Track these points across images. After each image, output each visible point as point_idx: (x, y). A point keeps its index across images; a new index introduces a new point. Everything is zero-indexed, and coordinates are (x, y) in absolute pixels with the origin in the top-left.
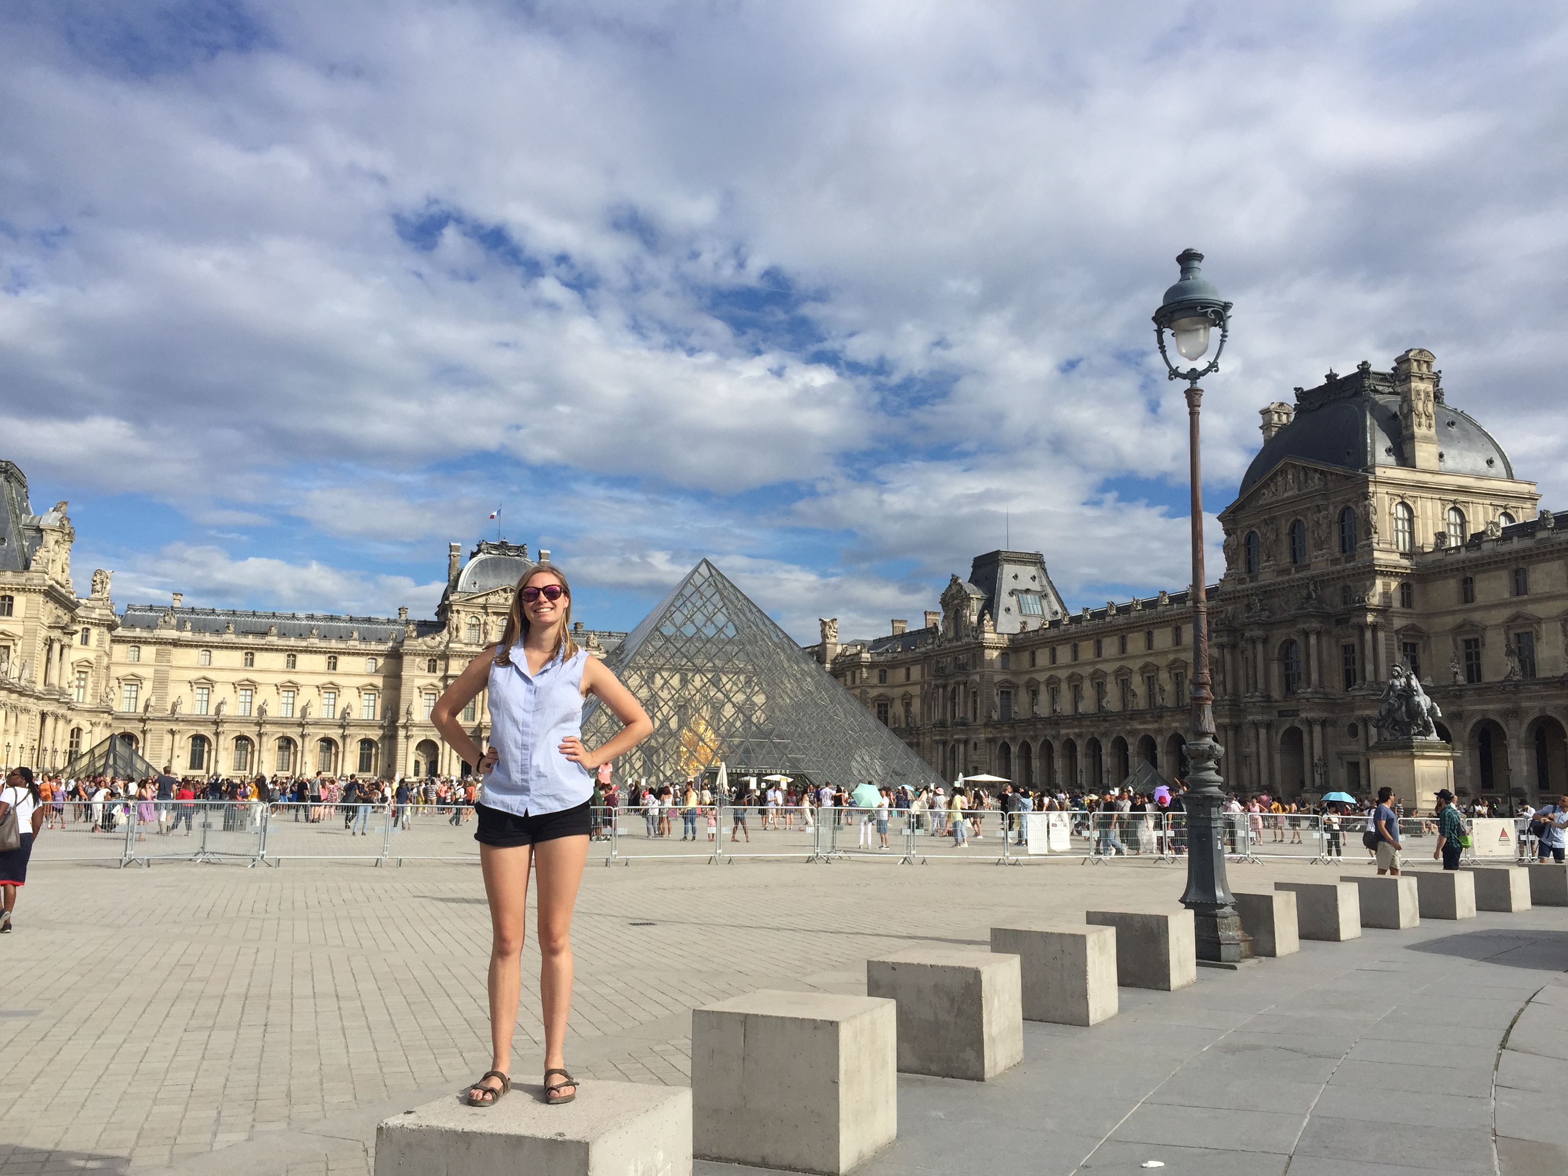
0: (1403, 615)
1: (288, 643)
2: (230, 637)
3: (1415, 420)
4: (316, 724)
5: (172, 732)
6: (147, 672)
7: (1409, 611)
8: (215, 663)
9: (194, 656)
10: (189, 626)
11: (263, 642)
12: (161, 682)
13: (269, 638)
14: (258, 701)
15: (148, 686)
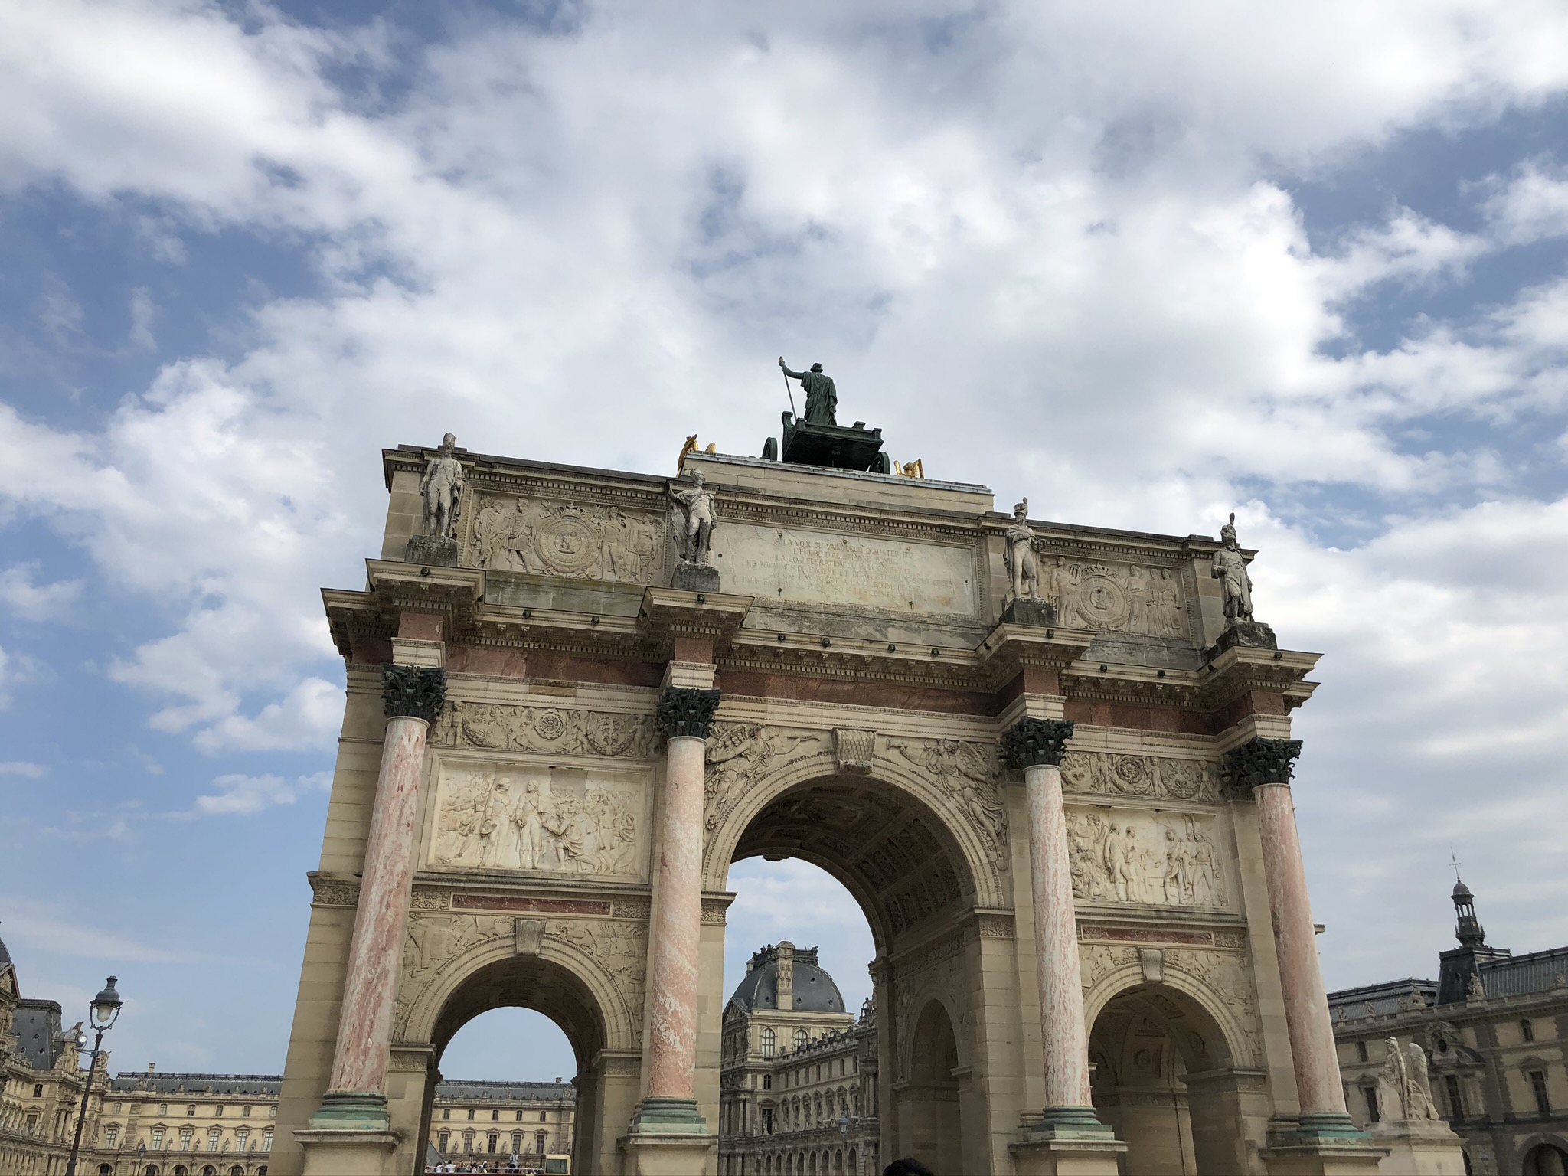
0: (763, 1094)
1: (218, 1098)
2: (180, 1095)
3: (780, 982)
4: (232, 1155)
5: (135, 1163)
6: (123, 1121)
7: (768, 1091)
8: (169, 1114)
9: (154, 1109)
10: (155, 1088)
11: (202, 1097)
12: (132, 1128)
13: (206, 1095)
14: (194, 1140)
15: (123, 1130)
